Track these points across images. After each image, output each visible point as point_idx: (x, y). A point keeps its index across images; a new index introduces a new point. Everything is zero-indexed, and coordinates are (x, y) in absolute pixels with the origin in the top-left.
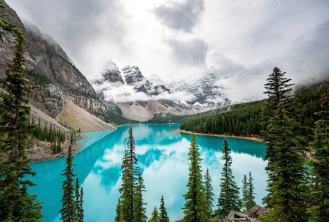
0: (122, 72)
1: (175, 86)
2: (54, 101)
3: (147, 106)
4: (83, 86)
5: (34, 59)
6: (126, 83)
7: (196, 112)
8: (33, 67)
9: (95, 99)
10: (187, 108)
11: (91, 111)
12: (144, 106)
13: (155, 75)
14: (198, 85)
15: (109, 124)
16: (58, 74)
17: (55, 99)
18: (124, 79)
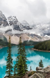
0: (8, 19)
1: (35, 27)
6: (9, 25)
12: (19, 37)
13: (24, 21)
14: (47, 26)
18: (8, 23)
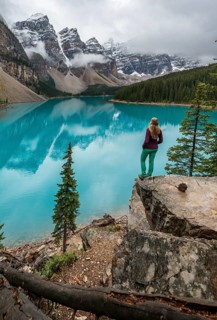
0: (59, 36)
3: (82, 77)
4: (14, 50)
6: (62, 49)
9: (27, 66)
11: (21, 80)
12: (78, 76)
13: (93, 39)
15: (40, 96)
18: (60, 44)
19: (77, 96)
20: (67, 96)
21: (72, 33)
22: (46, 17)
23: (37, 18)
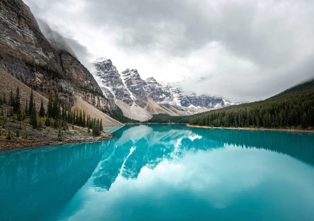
0: (122, 75)
2: (66, 97)
3: (146, 108)
4: (91, 84)
5: (47, 54)
6: (125, 85)
7: (192, 113)
8: (46, 63)
9: (102, 97)
10: (183, 110)
11: (98, 107)
12: (143, 107)
16: (67, 71)
17: (67, 94)
18: (124, 81)
19: (145, 123)
20: (136, 123)
21: (133, 73)
22: (109, 60)
23: (102, 61)
